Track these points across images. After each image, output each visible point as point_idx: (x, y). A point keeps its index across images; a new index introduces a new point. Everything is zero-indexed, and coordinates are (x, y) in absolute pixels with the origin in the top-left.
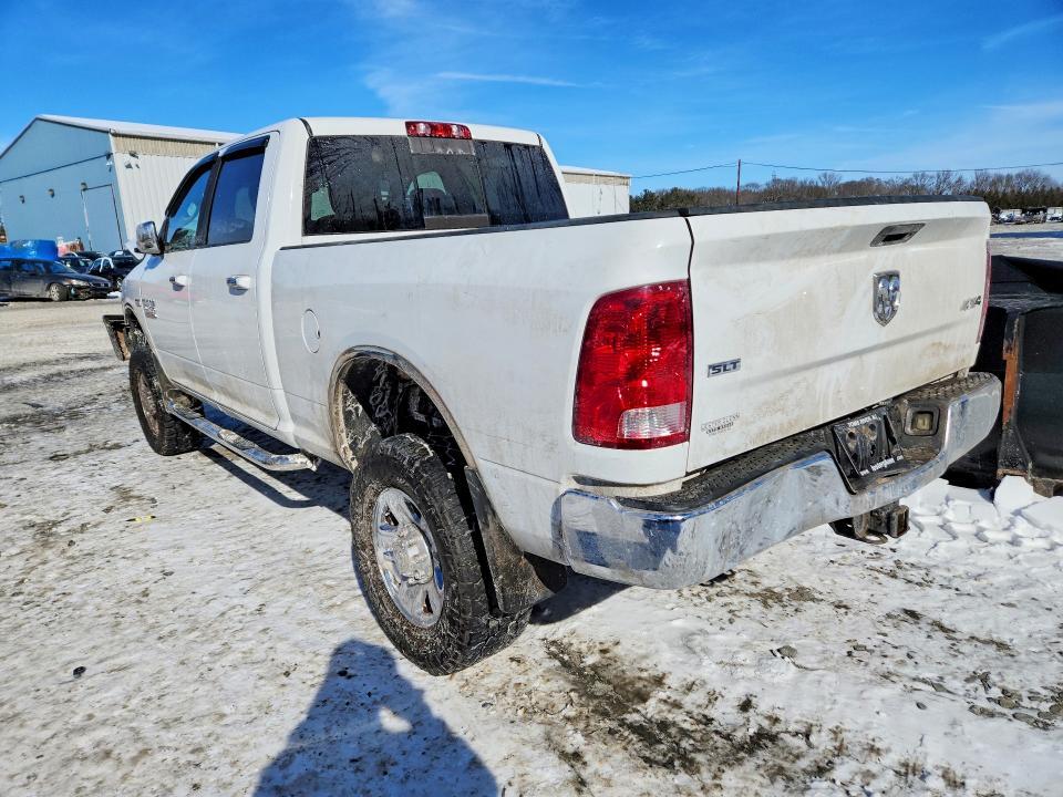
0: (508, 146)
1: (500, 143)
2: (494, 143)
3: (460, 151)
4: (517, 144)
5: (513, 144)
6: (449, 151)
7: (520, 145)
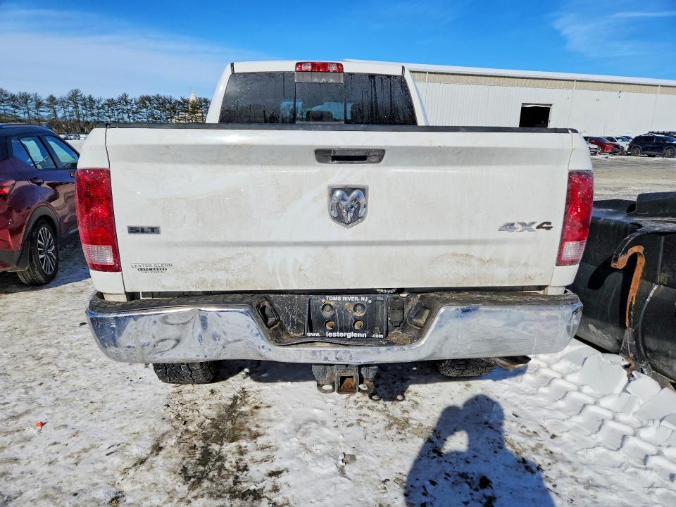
0: (372, 76)
1: (366, 74)
2: (361, 75)
3: (331, 81)
4: (380, 75)
5: (376, 75)
6: (323, 80)
7: (384, 75)
